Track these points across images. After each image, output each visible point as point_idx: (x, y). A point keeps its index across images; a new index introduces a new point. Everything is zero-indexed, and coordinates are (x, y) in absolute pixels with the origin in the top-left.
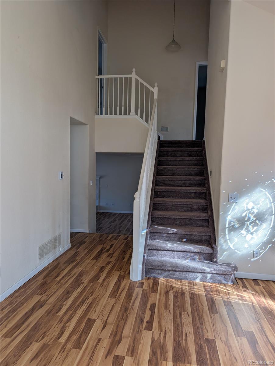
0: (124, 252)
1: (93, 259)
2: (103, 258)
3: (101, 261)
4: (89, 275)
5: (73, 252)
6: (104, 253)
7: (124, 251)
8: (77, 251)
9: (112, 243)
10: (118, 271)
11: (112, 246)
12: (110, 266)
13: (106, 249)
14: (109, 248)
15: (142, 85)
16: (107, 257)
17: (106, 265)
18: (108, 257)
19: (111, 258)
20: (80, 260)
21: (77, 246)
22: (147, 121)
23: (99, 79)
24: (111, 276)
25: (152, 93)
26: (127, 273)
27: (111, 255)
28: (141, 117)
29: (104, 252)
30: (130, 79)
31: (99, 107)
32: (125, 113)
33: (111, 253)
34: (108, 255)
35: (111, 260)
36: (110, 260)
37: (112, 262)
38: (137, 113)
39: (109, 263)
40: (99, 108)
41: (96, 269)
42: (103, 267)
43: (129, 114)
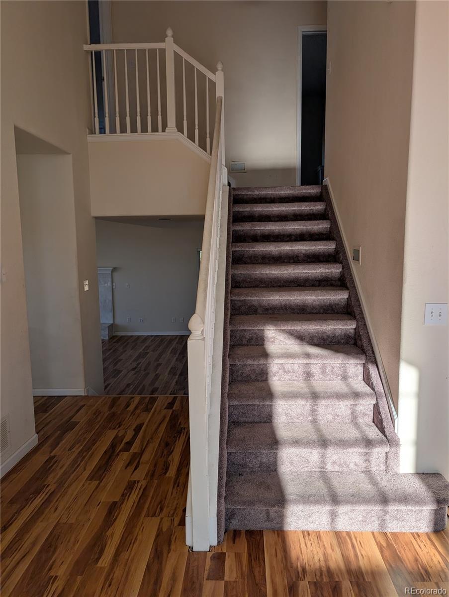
0: (167, 446)
1: (91, 478)
2: (117, 473)
3: (111, 484)
4: (76, 541)
5: (40, 459)
6: (118, 454)
7: (167, 444)
8: (52, 454)
9: (138, 421)
10: (154, 515)
11: (137, 430)
12: (134, 497)
13: (125, 441)
14: (131, 437)
15: (190, 67)
16: (126, 468)
17: (123, 495)
18: (128, 468)
19: (135, 469)
20: (55, 485)
21: (53, 438)
22: (203, 146)
23: (92, 52)
24: (136, 539)
25: (213, 85)
26: (177, 521)
27: (134, 462)
28: (191, 137)
29: (120, 451)
30: (163, 52)
31: (95, 117)
32: (155, 129)
33: (135, 453)
34: (128, 461)
35: (135, 477)
36: (132, 479)
37: (138, 482)
38: (180, 129)
39: (131, 486)
40: (97, 119)
41: (96, 515)
42: (115, 503)
43: (164, 130)
